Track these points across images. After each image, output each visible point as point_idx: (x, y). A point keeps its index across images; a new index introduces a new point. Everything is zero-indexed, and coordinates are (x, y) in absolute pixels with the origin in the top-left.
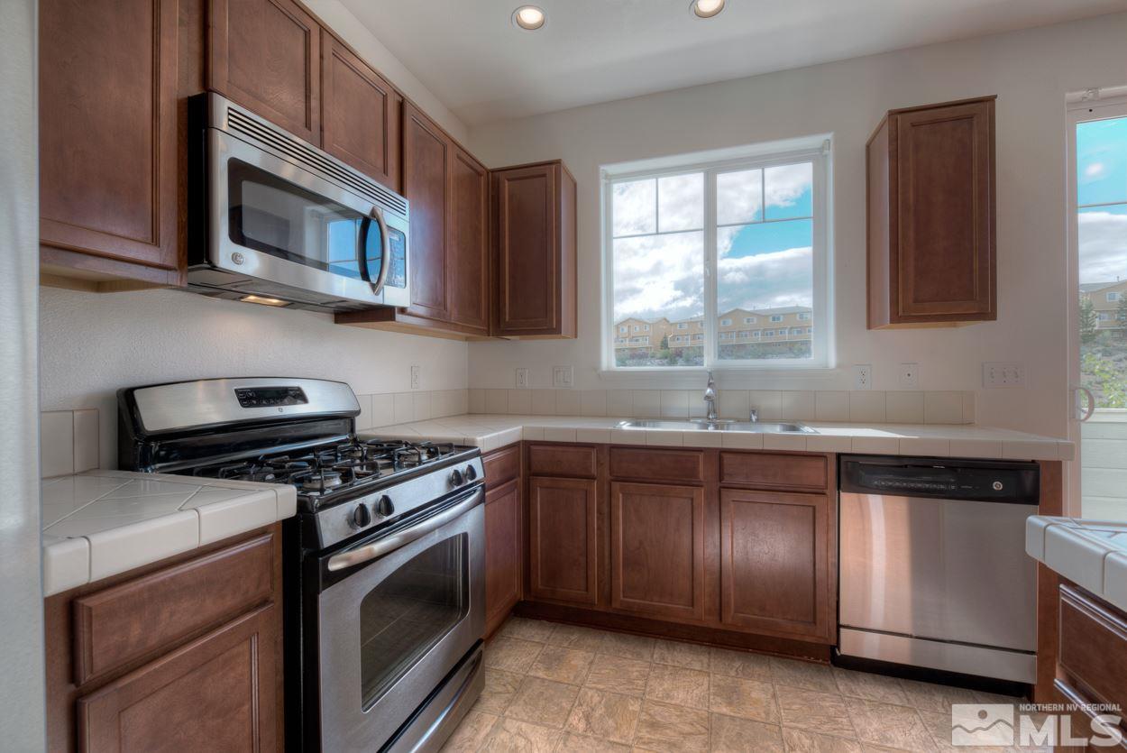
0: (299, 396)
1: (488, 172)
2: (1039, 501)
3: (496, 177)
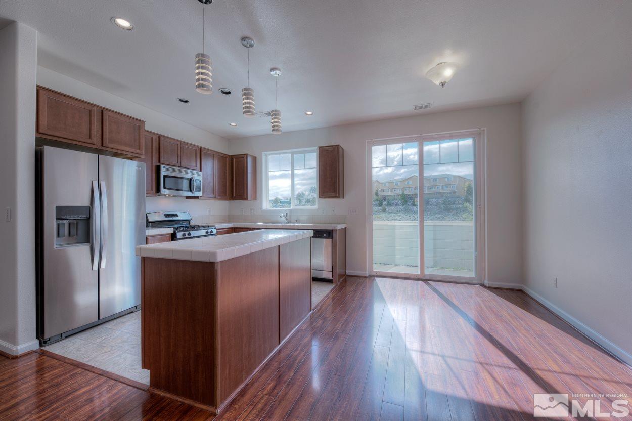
0: (177, 216)
1: (230, 156)
2: (332, 238)
3: (232, 158)
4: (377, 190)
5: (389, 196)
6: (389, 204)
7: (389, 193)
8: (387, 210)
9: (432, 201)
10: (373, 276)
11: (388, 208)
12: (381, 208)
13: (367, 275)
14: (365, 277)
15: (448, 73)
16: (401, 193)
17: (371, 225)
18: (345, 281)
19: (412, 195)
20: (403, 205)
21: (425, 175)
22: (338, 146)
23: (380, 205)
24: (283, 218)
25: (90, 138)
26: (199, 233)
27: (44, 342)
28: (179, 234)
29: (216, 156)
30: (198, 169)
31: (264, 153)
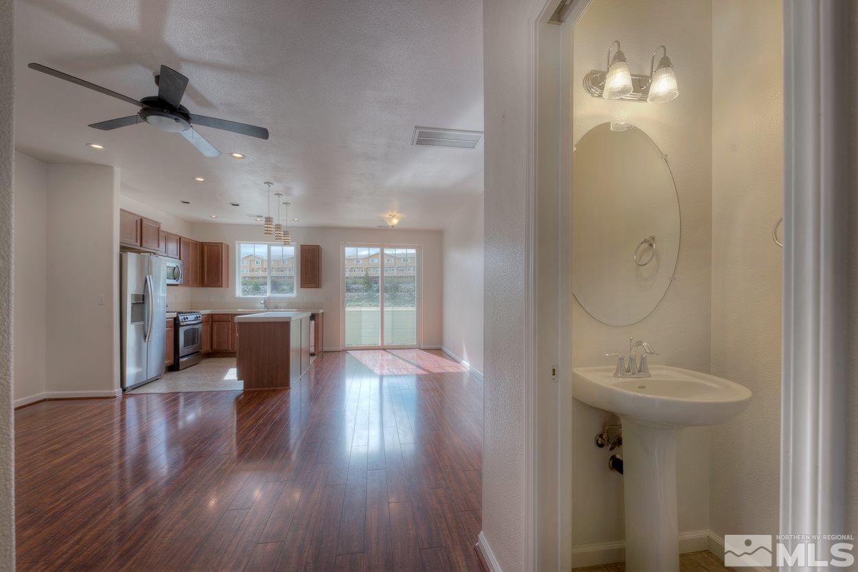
2: (316, 320)
3: (202, 245)
9: (402, 286)
10: (345, 351)
14: (340, 351)
16: (363, 274)
17: (344, 311)
20: (366, 291)
21: (385, 275)
22: (318, 246)
24: (263, 305)
25: (137, 241)
26: (191, 317)
27: (124, 390)
28: (181, 318)
29: (190, 244)
30: (178, 257)
31: (237, 242)
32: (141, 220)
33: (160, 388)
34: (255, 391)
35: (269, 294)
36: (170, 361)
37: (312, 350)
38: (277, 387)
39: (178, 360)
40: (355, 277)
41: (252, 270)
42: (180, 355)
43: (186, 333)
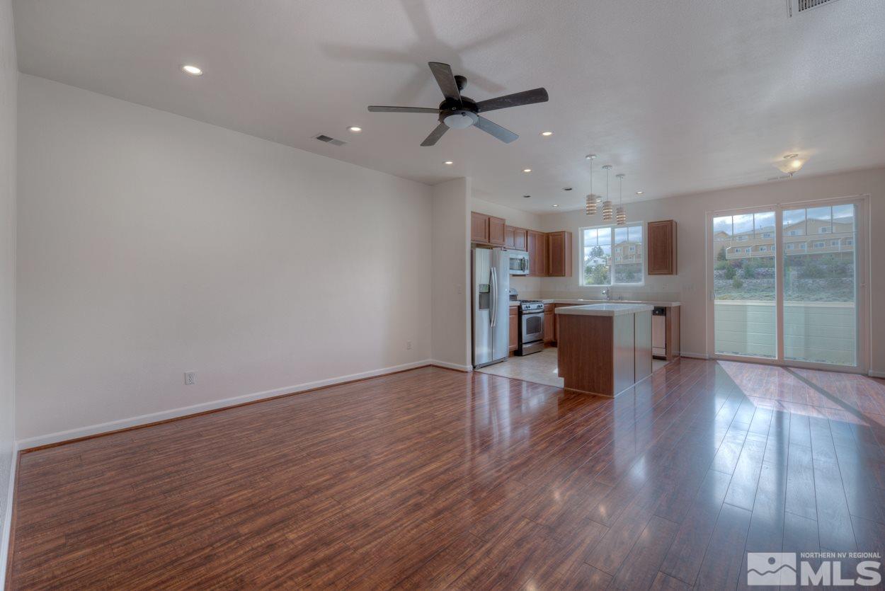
1: (546, 233)
2: (666, 315)
3: (548, 235)
4: (723, 250)
5: (749, 259)
6: (749, 275)
7: (750, 255)
8: (745, 285)
10: (714, 360)
11: (746, 283)
12: (731, 282)
13: (707, 358)
14: (705, 360)
15: (796, 164)
17: (712, 305)
18: (678, 363)
19: (805, 256)
22: (671, 221)
23: (730, 276)
24: (605, 295)
25: (485, 238)
26: (534, 306)
27: (474, 367)
28: (524, 307)
29: (537, 236)
30: (525, 249)
31: (579, 229)
32: (489, 219)
33: (504, 371)
34: (574, 393)
35: (613, 283)
36: (515, 346)
37: (662, 353)
38: (599, 393)
39: (521, 346)
40: (762, 258)
41: (626, 257)
42: (524, 341)
43: (528, 320)
